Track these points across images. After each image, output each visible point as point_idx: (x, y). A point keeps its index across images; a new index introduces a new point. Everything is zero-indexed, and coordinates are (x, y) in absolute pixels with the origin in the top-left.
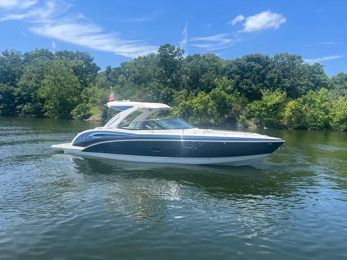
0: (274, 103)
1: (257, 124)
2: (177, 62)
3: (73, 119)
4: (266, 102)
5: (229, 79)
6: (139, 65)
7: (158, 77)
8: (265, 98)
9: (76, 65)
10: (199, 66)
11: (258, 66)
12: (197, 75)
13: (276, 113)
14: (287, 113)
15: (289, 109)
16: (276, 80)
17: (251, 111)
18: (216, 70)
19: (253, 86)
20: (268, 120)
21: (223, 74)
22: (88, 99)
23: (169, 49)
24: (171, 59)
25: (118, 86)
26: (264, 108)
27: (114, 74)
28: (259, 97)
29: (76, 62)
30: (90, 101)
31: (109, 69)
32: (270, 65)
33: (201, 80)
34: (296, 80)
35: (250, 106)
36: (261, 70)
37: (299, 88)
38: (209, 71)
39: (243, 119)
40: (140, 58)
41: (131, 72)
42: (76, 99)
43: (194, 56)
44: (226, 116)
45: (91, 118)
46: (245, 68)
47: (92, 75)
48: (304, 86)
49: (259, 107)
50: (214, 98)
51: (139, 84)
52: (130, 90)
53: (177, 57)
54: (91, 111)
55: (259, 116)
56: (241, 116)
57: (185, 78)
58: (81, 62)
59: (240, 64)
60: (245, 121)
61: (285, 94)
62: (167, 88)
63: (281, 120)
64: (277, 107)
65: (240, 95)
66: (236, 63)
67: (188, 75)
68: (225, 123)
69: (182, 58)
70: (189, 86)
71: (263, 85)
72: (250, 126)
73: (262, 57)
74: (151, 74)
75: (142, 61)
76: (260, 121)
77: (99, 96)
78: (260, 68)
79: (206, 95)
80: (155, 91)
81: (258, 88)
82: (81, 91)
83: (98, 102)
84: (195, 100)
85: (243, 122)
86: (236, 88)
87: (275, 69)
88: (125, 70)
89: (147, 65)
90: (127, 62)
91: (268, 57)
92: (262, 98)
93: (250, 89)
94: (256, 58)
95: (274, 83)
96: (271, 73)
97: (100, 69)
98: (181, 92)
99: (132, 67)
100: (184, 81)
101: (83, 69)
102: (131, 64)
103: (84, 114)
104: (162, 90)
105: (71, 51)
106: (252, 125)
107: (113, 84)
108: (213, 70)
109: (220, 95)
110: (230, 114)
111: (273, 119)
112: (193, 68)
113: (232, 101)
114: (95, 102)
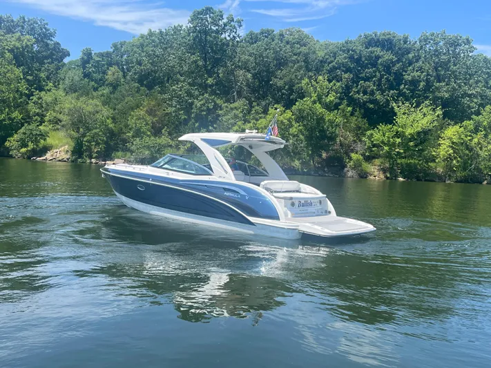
0: (419, 129)
1: (384, 170)
2: (228, 45)
3: (11, 157)
4: (402, 128)
5: (330, 81)
6: (149, 49)
8: (401, 119)
9: (18, 45)
10: (271, 54)
11: (388, 56)
12: (268, 71)
13: (423, 150)
14: (444, 149)
15: (447, 142)
16: (422, 84)
17: (374, 146)
18: (306, 61)
19: (378, 97)
20: (407, 163)
21: (318, 71)
22: (43, 116)
23: (212, 18)
24: (215, 37)
25: (106, 90)
26: (398, 140)
27: (97, 65)
28: (387, 116)
29: (19, 39)
30: (47, 119)
31: (88, 55)
32: (410, 56)
33: (274, 81)
34: (460, 87)
35: (372, 134)
36: (394, 64)
37: (466, 100)
38: (290, 64)
39: (358, 160)
40: (151, 34)
41: (132, 62)
42: (16, 115)
43: (262, 33)
44: (324, 155)
45: (48, 156)
46: (363, 59)
48: (476, 98)
49: (388, 137)
50: (300, 118)
51: (150, 87)
52: (130, 98)
53: (227, 34)
54: (49, 141)
55: (388, 156)
56: (353, 155)
57: (243, 76)
58: (28, 39)
59: (353, 51)
60: (360, 166)
61: (439, 112)
62: (206, 95)
63: (431, 164)
64: (425, 138)
65: (352, 114)
66: (345, 48)
67: (248, 71)
68: (322, 168)
69: (238, 36)
70: (251, 94)
71: (399, 94)
72: (371, 175)
73: (396, 38)
74: (174, 66)
75: (156, 39)
76: (390, 164)
77: (66, 110)
78: (391, 60)
79: (284, 111)
80: (182, 102)
81: (387, 100)
82: (29, 99)
83: (63, 123)
84: (262, 122)
85: (357, 166)
86: (343, 99)
87: (421, 63)
88: (122, 57)
89: (166, 48)
90: (125, 42)
91: (407, 38)
92: (395, 120)
93: (371, 102)
94: (384, 40)
95: (419, 90)
96: (414, 70)
97: (69, 55)
98: (236, 104)
99: (135, 52)
100: (242, 83)
101: (34, 53)
102: (133, 45)
103: (35, 146)
104: (197, 99)
105: (8, 15)
106: (376, 173)
107: (96, 85)
108: (298, 62)
109: (312, 112)
110: (332, 150)
111: (417, 162)
112: (260, 57)
113: (336, 125)
114: (57, 121)
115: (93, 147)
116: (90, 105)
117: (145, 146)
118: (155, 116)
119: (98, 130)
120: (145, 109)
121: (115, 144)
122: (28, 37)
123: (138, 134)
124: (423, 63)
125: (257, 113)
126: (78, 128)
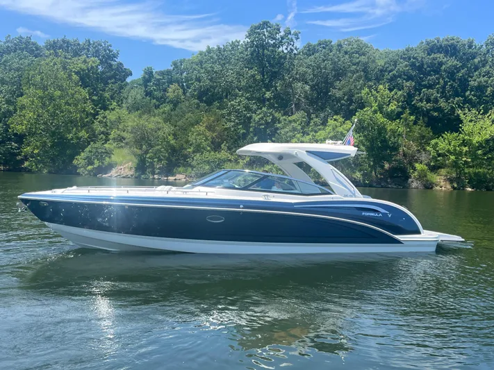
0: (488, 136)
1: (451, 181)
2: (285, 58)
3: (79, 174)
4: (469, 135)
5: (391, 90)
6: (208, 66)
7: (246, 89)
8: (467, 127)
9: (84, 67)
10: (330, 66)
11: (452, 62)
12: (326, 82)
13: (492, 159)
16: (489, 89)
17: (439, 155)
18: (365, 71)
19: (442, 103)
20: (475, 173)
21: (378, 80)
22: (107, 134)
23: (270, 32)
24: (273, 51)
25: (167, 108)
26: (465, 149)
27: (158, 83)
28: (453, 124)
29: (85, 62)
30: (111, 137)
31: (149, 74)
32: (476, 60)
33: (333, 92)
35: (437, 143)
36: (458, 70)
38: (349, 74)
39: (423, 170)
40: (209, 51)
41: (192, 79)
42: (83, 134)
43: (320, 44)
44: (387, 166)
45: (113, 173)
46: (425, 67)
47: (115, 87)
49: (454, 146)
50: (361, 128)
51: (209, 103)
52: (190, 115)
53: (285, 47)
56: (417, 166)
57: (301, 89)
58: (93, 61)
59: (414, 58)
60: (426, 176)
62: (264, 109)
65: (415, 123)
66: (406, 56)
67: (306, 83)
68: (385, 180)
69: (296, 49)
70: (309, 106)
71: (463, 100)
72: (436, 185)
73: (460, 43)
74: (232, 82)
75: (215, 56)
76: (457, 174)
77: (129, 128)
78: (455, 66)
79: (344, 122)
80: (241, 116)
81: (452, 108)
82: (95, 119)
83: (126, 140)
84: (321, 134)
85: (422, 176)
86: (406, 108)
87: (488, 67)
88: (181, 74)
89: (224, 64)
90: (184, 59)
91: (472, 42)
92: (461, 128)
93: (435, 110)
94: (446, 46)
95: (487, 96)
96: (480, 74)
97: (131, 74)
98: (294, 117)
99: (195, 69)
100: (300, 96)
101: (98, 74)
102: (192, 63)
103: (100, 164)
104: (256, 113)
105: (75, 39)
106: (441, 182)
107: (157, 103)
108: (357, 71)
109: (373, 122)
110: (395, 160)
111: (486, 171)
112: (318, 69)
113: (399, 135)
114: (121, 139)
115: (155, 163)
116: (152, 122)
117: (205, 161)
118: (214, 132)
119: (160, 147)
120: (205, 125)
121: (176, 160)
122: (93, 58)
123: (198, 149)
124: (490, 67)
125: (316, 125)
126: (141, 146)
